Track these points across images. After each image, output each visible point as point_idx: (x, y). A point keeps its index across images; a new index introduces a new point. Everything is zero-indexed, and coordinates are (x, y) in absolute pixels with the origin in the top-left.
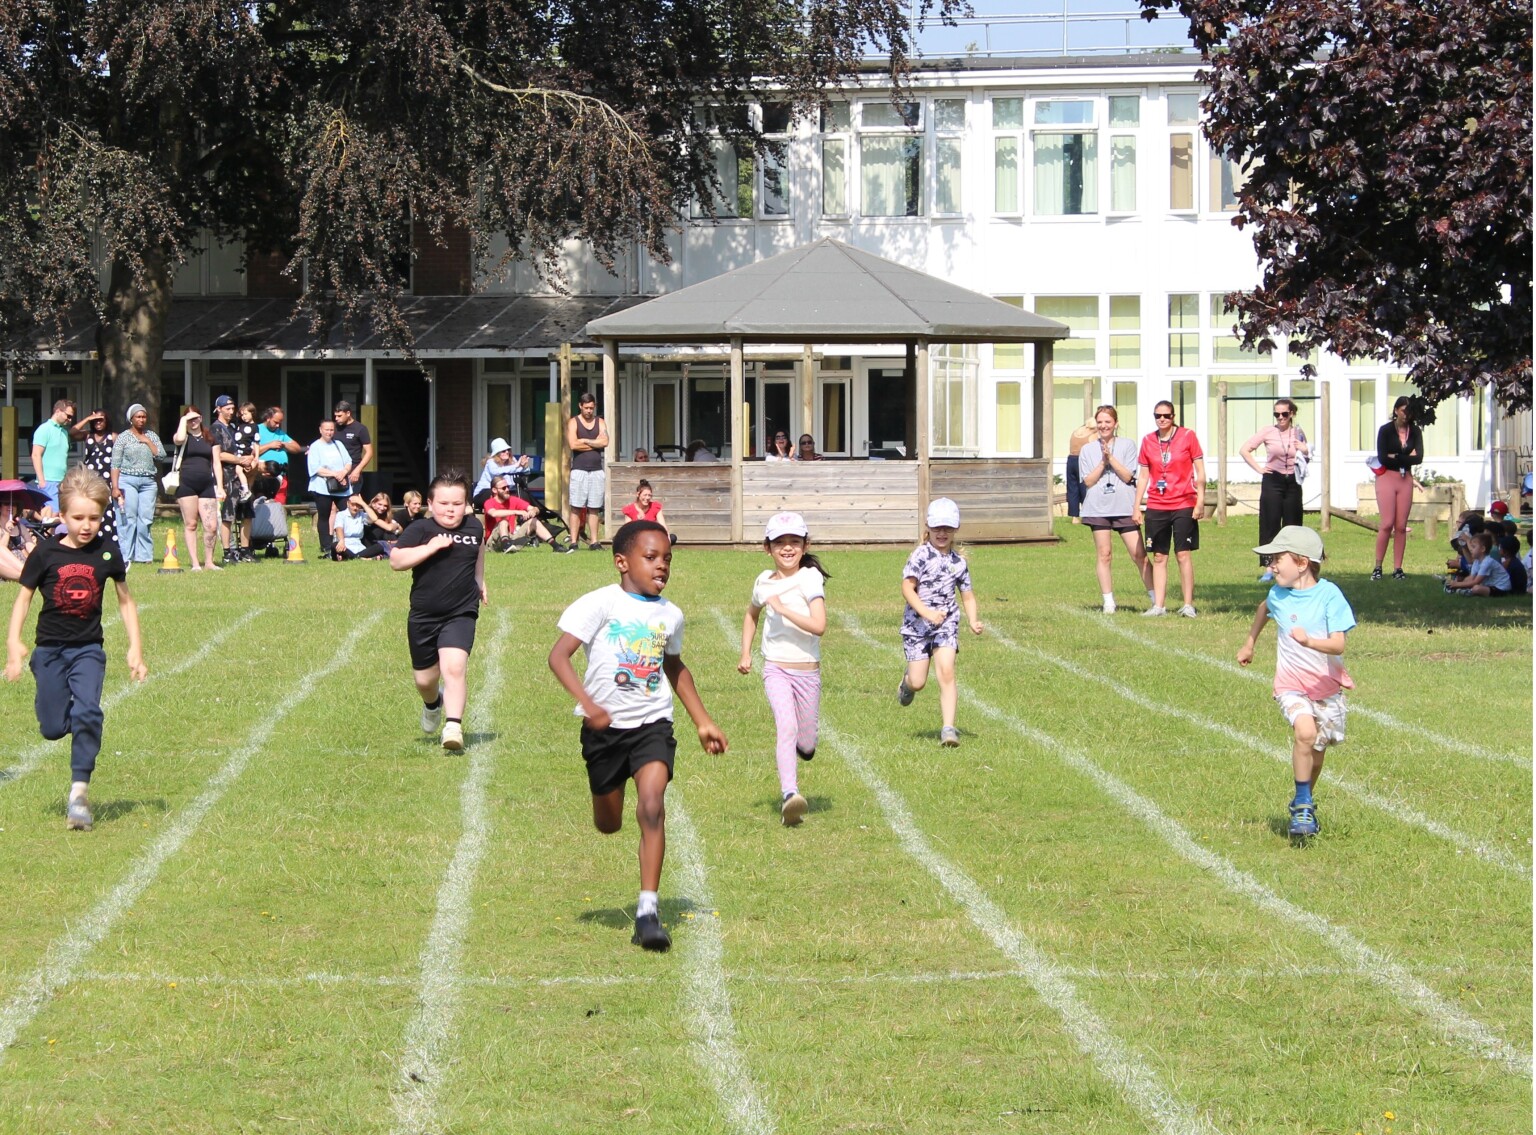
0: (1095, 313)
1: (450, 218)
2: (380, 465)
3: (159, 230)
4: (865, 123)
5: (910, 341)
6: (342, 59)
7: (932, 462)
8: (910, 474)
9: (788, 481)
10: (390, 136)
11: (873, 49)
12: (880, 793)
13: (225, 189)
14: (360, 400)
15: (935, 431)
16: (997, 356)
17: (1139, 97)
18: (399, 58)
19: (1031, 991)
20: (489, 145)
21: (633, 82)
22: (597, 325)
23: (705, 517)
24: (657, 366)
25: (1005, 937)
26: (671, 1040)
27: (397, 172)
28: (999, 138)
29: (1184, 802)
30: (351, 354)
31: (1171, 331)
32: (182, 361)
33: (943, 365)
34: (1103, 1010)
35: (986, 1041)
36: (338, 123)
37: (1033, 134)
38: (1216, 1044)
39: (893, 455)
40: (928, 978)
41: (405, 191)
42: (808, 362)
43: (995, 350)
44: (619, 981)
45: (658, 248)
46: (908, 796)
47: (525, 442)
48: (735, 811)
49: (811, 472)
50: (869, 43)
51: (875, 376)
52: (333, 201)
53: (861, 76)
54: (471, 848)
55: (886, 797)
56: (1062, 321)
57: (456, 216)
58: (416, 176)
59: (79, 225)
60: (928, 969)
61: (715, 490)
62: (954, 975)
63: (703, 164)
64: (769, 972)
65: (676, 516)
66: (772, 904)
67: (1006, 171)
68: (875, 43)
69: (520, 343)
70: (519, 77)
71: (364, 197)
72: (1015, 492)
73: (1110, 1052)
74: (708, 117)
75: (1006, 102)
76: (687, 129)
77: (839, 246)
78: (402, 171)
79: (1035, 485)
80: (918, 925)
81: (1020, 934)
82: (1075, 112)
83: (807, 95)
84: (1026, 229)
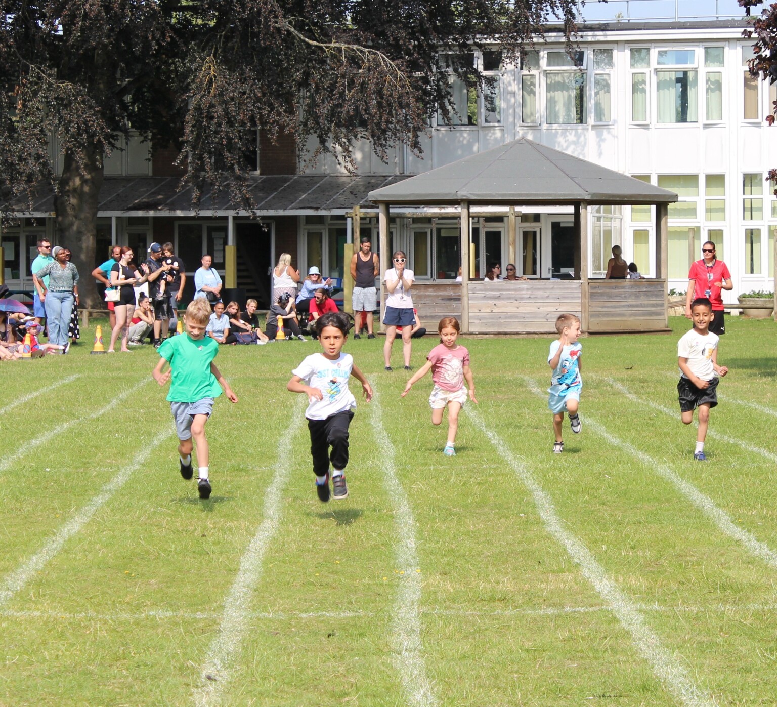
0: (696, 185)
1: (282, 128)
2: (238, 284)
3: (94, 135)
4: (549, 64)
5: (577, 204)
6: (212, 24)
7: (590, 281)
8: (576, 289)
9: (498, 293)
10: (243, 74)
11: (553, 17)
12: (535, 493)
13: (138, 106)
14: (226, 243)
15: (594, 261)
16: (634, 213)
17: (723, 47)
18: (248, 23)
19: (615, 620)
20: (307, 79)
21: (399, 40)
22: (374, 194)
24: (416, 220)
25: (603, 585)
26: (379, 652)
27: (247, 98)
28: (634, 74)
29: (730, 498)
30: (221, 213)
31: (745, 197)
32: (110, 218)
33: (599, 219)
34: (659, 632)
35: (583, 652)
36: (210, 66)
37: (657, 71)
38: (729, 653)
39: (567, 277)
40: (550, 611)
41: (252, 110)
42: (512, 217)
43: (632, 209)
44: (351, 614)
45: (416, 145)
46: (554, 495)
47: (331, 269)
48: (442, 505)
49: (512, 288)
50: (551, 14)
51: (556, 226)
52: (207, 116)
53: (545, 35)
54: (267, 529)
55: (540, 496)
56: (673, 190)
57: (285, 127)
58: (258, 100)
60: (550, 606)
61: (450, 299)
62: (567, 609)
63: (444, 90)
64: (447, 608)
65: (426, 316)
66: (456, 564)
67: (640, 95)
68: (554, 14)
69: (328, 206)
70: (326, 36)
71: (227, 113)
72: (643, 300)
73: (661, 658)
74: (447, 62)
75: (638, 50)
76: (434, 70)
77: (530, 143)
78: (250, 97)
79: (656, 296)
80: (548, 578)
81: (613, 583)
82: (683, 57)
83: (512, 47)
84: (652, 132)
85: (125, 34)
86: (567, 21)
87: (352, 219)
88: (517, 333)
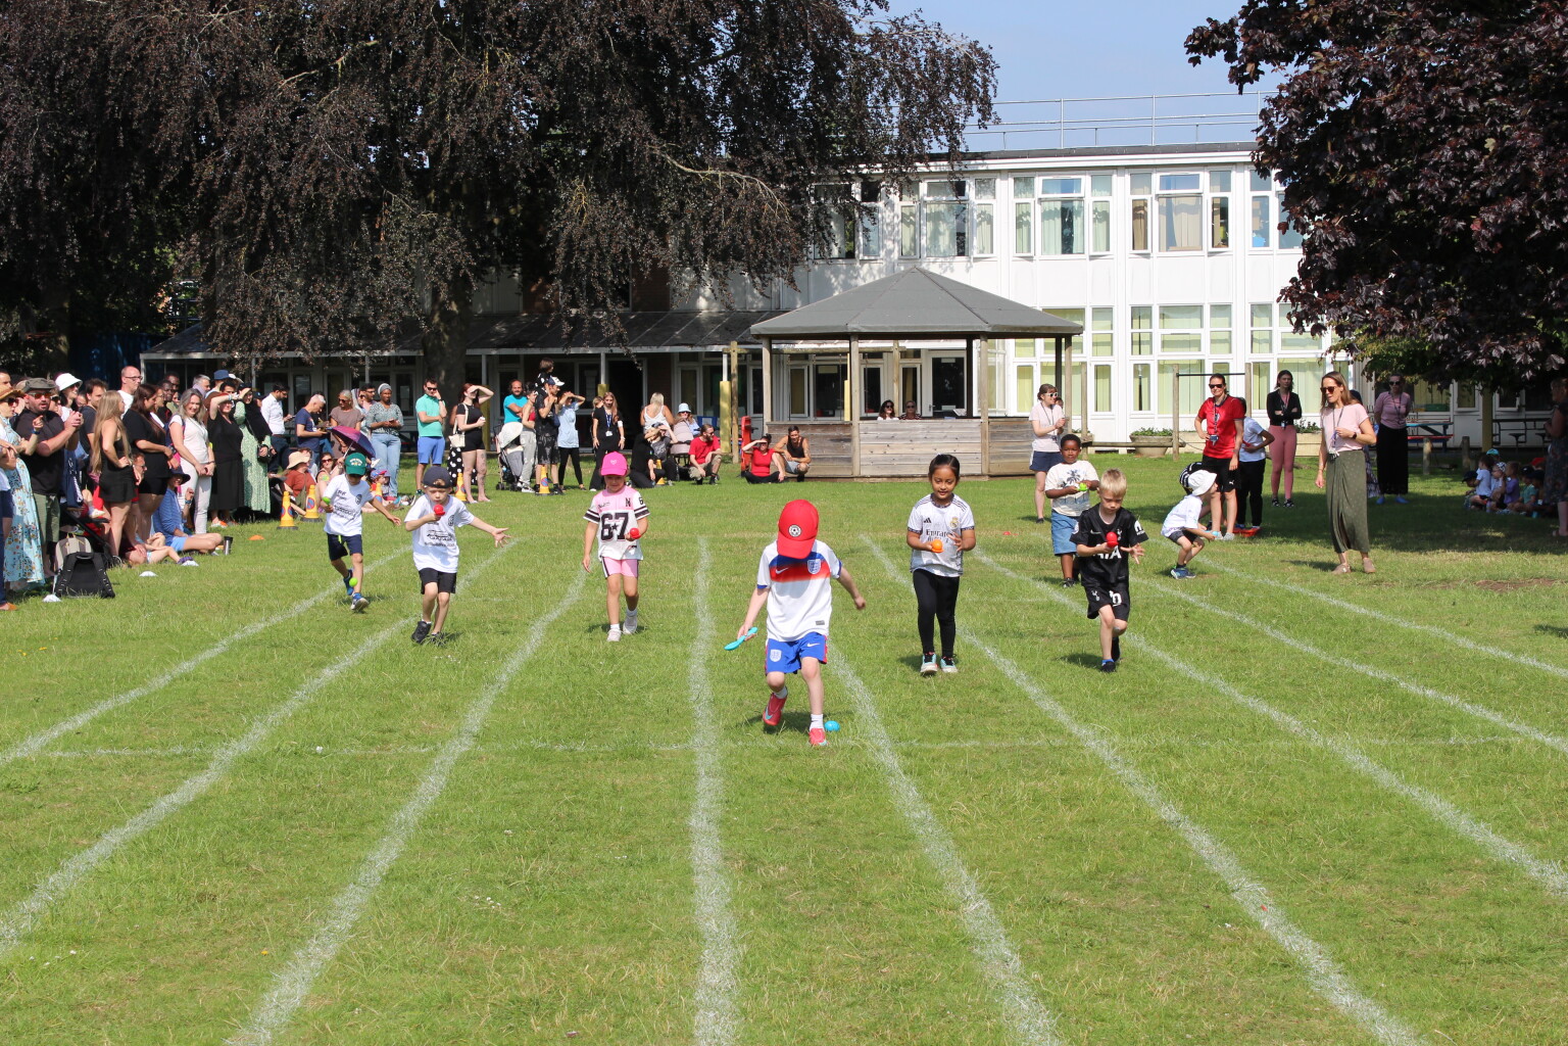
0: (1083, 319)
1: (655, 261)
3: (460, 268)
4: (928, 195)
5: (969, 337)
7: (990, 420)
8: (975, 428)
9: (894, 433)
10: (614, 204)
11: (938, 145)
14: (598, 381)
16: (1018, 347)
17: (1109, 175)
18: (620, 153)
20: (682, 210)
22: (756, 328)
23: (834, 459)
24: (795, 356)
28: (1018, 205)
30: (593, 350)
31: (1133, 330)
32: (480, 356)
36: (581, 195)
37: (1041, 201)
39: (952, 414)
41: (624, 243)
42: (893, 353)
43: (1016, 343)
47: (706, 408)
50: (934, 139)
51: (937, 362)
52: (577, 248)
53: (929, 163)
57: (659, 261)
58: (631, 231)
59: (406, 264)
61: (839, 440)
63: (823, 222)
67: (1025, 228)
68: (938, 140)
70: (701, 162)
71: (599, 247)
74: (825, 193)
77: (923, 272)
82: (1068, 186)
83: (894, 177)
84: (1037, 264)
85: (492, 162)
86: (951, 147)
87: (729, 356)
88: (912, 477)
